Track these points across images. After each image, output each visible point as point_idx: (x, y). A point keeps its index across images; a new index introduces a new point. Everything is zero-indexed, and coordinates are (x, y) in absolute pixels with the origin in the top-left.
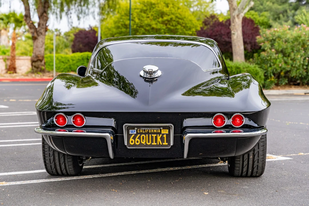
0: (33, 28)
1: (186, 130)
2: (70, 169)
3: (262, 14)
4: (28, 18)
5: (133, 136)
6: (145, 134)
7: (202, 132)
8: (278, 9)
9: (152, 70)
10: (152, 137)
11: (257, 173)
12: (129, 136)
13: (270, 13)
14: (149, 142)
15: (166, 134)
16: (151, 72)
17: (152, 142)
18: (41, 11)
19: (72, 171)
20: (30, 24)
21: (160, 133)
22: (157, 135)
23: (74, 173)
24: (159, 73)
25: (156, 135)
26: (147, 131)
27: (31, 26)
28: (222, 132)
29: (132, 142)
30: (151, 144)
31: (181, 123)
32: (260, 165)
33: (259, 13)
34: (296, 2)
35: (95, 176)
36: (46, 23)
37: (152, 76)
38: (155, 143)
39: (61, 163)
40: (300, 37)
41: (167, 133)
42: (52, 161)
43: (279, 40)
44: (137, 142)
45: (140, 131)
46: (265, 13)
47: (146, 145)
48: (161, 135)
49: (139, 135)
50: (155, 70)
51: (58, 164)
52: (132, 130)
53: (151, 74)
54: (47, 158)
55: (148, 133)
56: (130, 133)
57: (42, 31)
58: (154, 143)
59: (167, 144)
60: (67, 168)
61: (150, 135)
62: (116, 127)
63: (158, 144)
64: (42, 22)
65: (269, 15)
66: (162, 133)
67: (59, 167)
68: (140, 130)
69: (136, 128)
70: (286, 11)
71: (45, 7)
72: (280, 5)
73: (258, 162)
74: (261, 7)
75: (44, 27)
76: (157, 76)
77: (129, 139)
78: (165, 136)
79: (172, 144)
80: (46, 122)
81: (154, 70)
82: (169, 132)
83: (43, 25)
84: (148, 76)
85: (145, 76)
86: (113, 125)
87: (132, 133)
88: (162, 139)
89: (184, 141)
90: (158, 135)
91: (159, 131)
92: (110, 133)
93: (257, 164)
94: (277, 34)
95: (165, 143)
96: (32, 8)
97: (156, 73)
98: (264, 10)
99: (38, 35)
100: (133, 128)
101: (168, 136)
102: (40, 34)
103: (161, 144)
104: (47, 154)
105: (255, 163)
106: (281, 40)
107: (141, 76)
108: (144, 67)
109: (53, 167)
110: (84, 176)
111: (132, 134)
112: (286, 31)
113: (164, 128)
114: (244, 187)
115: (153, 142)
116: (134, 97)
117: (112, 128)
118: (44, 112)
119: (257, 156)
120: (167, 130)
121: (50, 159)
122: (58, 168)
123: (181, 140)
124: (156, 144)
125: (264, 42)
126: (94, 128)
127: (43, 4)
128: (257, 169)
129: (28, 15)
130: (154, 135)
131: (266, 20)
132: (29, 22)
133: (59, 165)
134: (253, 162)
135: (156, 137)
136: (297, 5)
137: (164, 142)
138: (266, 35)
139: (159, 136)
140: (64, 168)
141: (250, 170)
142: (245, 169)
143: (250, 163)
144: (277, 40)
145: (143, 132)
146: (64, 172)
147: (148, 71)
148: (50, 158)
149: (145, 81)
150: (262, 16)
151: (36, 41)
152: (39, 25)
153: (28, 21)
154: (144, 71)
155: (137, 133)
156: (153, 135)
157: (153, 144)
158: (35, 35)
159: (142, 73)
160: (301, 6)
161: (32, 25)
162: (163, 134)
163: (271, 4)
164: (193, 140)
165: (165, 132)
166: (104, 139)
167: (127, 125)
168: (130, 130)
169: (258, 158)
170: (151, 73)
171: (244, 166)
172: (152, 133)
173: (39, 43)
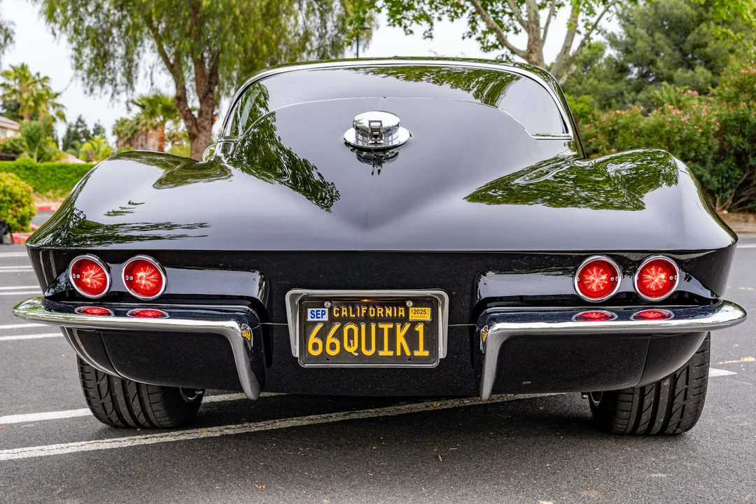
0: (191, 119)
1: (488, 310)
2: (157, 411)
3: (580, 99)
4: (182, 102)
5: (319, 327)
6: (357, 321)
7: (543, 316)
8: (609, 90)
9: (380, 122)
10: (380, 332)
11: (678, 427)
12: (306, 328)
13: (594, 98)
14: (368, 347)
15: (424, 322)
16: (376, 130)
17: (380, 346)
18: (204, 89)
19: (163, 419)
20: (185, 112)
21: (404, 320)
22: (395, 326)
23: (168, 423)
24: (401, 136)
25: (391, 326)
26: (363, 312)
27: (186, 114)
28: (606, 318)
29: (315, 346)
30: (376, 353)
31: (473, 286)
32: (690, 405)
33: (576, 97)
34: (637, 79)
35: (227, 431)
36: (213, 111)
37: (382, 142)
38: (390, 349)
39: (131, 398)
40: (662, 126)
41: (428, 317)
42: (104, 391)
43: (625, 132)
44: (333, 346)
45: (340, 312)
46: (586, 98)
47: (362, 357)
48: (407, 326)
49: (337, 326)
50: (391, 126)
51: (120, 399)
52: (315, 310)
53: (376, 136)
54: (89, 384)
55: (367, 319)
56: (309, 319)
57: (206, 123)
58: (386, 352)
59: (427, 353)
60: (149, 410)
61: (373, 326)
62: (264, 300)
63: (399, 353)
64: (205, 108)
65: (592, 100)
66: (411, 318)
67: (125, 409)
68: (341, 310)
69: (327, 304)
70: (622, 94)
71: (210, 83)
72: (611, 84)
73: (685, 398)
74: (579, 87)
75: (210, 116)
76: (395, 143)
77: (305, 336)
78: (420, 328)
79: (442, 352)
80: (55, 282)
81: (386, 124)
82: (434, 315)
83: (207, 114)
84: (369, 143)
85: (360, 144)
86: (255, 292)
87: (315, 319)
88: (411, 337)
89: (485, 344)
90: (398, 326)
91: (400, 313)
92: (239, 320)
93: (682, 403)
94: (621, 121)
95: (422, 352)
96: (190, 85)
97: (394, 136)
98: (584, 92)
99: (199, 131)
100: (320, 302)
101: (431, 327)
102: (202, 129)
103: (408, 353)
104: (89, 373)
105: (675, 401)
106: (629, 132)
107: (347, 144)
108: (357, 118)
109: (109, 407)
110: (199, 430)
111: (315, 323)
112: (637, 115)
113: (418, 302)
114: (653, 475)
115: (382, 349)
116: (327, 208)
117: (253, 302)
118: (46, 253)
119: (684, 381)
120: (428, 310)
121: (98, 385)
122: (123, 409)
123: (472, 343)
124: (391, 353)
125: (596, 137)
126: (194, 301)
127: (208, 78)
128: (681, 417)
129: (183, 96)
130: (386, 327)
131: (587, 109)
132: (184, 108)
133: (124, 403)
134: (672, 397)
135: (392, 333)
136: (639, 83)
137: (418, 349)
138: (600, 123)
139: (401, 327)
140: (140, 410)
141: (660, 420)
142: (645, 417)
143: (661, 399)
144: (621, 132)
145: (351, 316)
146: (142, 419)
147: (368, 126)
148: (98, 382)
149: (360, 158)
150: (581, 102)
151: (196, 141)
152: (200, 113)
153: (182, 108)
154: (357, 128)
155: (332, 320)
156: (381, 326)
157: (381, 353)
158: (194, 130)
159: (351, 136)
160: (646, 85)
161: (188, 114)
162: (415, 323)
163: (596, 82)
164: (511, 343)
165: (421, 315)
166: (221, 339)
167: (298, 295)
168: (309, 310)
169: (686, 386)
170: (376, 133)
171: (645, 408)
172: (377, 320)
173: (201, 144)
